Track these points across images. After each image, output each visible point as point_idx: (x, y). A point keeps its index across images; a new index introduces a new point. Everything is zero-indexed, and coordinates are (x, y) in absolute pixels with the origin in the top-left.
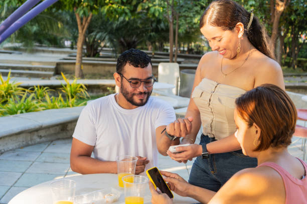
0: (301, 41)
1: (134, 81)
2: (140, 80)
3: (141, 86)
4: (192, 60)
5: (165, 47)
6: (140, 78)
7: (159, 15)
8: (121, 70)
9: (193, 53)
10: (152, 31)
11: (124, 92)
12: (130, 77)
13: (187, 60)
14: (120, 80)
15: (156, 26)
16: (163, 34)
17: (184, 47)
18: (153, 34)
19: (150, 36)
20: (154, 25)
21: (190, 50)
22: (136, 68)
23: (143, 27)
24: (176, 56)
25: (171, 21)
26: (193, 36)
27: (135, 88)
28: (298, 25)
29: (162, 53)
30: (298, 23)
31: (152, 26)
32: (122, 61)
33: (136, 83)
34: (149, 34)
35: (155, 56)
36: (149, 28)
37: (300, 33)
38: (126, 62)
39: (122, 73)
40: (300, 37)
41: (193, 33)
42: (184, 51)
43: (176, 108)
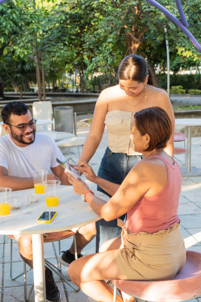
0: (157, 72)
1: (21, 126)
2: (25, 124)
3: (28, 128)
4: (58, 98)
5: (31, 88)
6: (25, 122)
7: (24, 57)
8: (8, 121)
9: (58, 92)
10: (18, 72)
11: (14, 136)
12: (17, 124)
13: (54, 98)
14: (9, 128)
15: (22, 67)
16: (28, 74)
17: (49, 86)
18: (19, 75)
19: (17, 77)
20: (19, 67)
21: (55, 89)
22: (20, 116)
23: (9, 70)
24: (44, 95)
25: (37, 61)
26: (57, 74)
27: (23, 131)
28: (153, 58)
29: (28, 93)
30: (153, 56)
31: (17, 67)
32: (6, 114)
33: (23, 127)
34: (15, 76)
35: (23, 97)
36: (15, 70)
37: (156, 65)
38: (10, 114)
39: (9, 123)
40: (156, 70)
41: (57, 72)
42: (50, 90)
43: (56, 141)
